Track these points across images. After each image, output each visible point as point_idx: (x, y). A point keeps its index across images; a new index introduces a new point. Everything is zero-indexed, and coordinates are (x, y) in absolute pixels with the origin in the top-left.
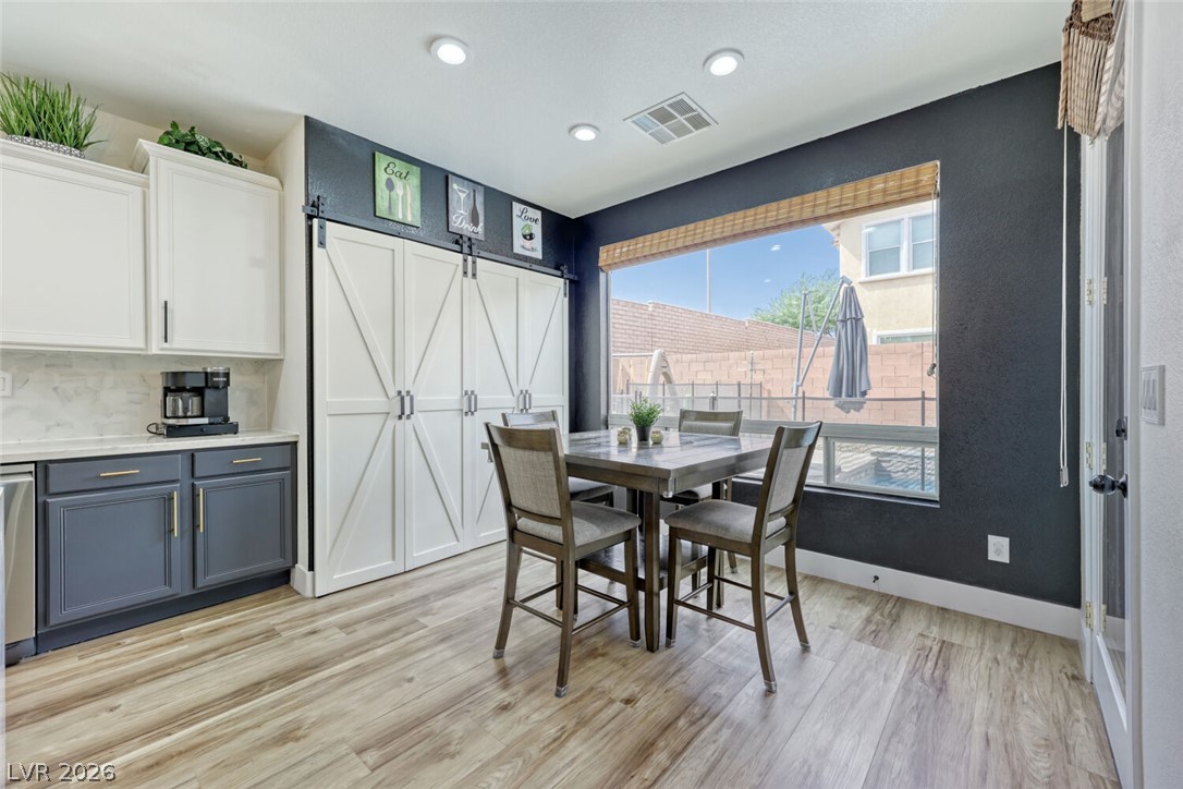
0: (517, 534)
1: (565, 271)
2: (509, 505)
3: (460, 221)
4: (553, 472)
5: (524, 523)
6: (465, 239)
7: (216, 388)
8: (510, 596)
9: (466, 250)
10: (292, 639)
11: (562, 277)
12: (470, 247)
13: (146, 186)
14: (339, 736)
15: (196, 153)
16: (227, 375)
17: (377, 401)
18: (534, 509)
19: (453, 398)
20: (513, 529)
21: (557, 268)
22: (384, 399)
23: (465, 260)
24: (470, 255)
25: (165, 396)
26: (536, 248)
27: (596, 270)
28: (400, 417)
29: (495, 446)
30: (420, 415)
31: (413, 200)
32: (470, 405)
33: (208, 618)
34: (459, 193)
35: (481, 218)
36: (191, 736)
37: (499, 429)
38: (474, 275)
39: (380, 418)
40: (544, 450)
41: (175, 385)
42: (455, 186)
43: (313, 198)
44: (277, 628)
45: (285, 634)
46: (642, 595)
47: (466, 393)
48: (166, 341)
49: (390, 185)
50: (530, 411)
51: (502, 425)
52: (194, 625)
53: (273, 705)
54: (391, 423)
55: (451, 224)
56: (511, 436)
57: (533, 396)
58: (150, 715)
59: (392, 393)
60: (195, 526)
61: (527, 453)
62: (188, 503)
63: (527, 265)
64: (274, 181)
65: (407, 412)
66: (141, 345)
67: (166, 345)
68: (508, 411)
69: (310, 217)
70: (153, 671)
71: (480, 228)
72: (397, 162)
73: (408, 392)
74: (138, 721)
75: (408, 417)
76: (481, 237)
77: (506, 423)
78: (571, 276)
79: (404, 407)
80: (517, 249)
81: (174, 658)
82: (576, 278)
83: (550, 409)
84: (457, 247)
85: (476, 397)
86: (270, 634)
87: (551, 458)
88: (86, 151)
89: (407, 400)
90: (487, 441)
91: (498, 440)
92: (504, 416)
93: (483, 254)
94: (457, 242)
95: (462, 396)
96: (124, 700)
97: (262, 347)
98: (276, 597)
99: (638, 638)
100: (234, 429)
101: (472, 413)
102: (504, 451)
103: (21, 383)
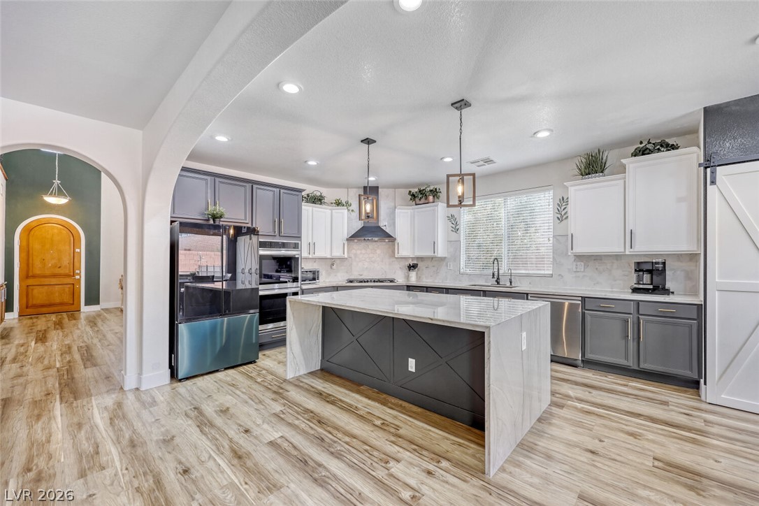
7: (659, 270)
10: (673, 411)
13: (625, 178)
14: (653, 449)
15: (649, 154)
16: (664, 263)
25: (635, 273)
33: (645, 384)
36: (604, 413)
41: (639, 268)
43: (708, 156)
44: (670, 403)
45: (670, 407)
48: (631, 248)
52: (636, 384)
53: (638, 424)
58: (598, 401)
60: (639, 338)
62: (636, 326)
66: (623, 250)
67: (632, 250)
69: (706, 168)
70: (608, 390)
74: (593, 400)
81: (619, 390)
86: (665, 403)
88: (606, 172)
96: (595, 392)
98: (685, 392)
100: (668, 293)
103: (586, 266)
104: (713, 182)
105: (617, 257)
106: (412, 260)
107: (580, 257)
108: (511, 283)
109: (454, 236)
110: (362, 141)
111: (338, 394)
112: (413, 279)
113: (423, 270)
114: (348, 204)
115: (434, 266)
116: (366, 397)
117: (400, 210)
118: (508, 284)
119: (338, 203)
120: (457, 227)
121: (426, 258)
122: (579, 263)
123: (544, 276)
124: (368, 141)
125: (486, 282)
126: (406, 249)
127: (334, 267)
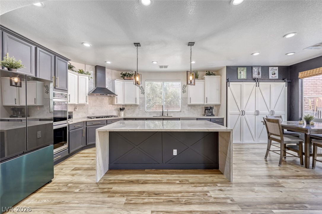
0: (270, 138)
1: (286, 80)
2: (268, 132)
3: (255, 75)
4: (278, 127)
5: (272, 136)
6: (256, 79)
7: (212, 109)
8: (268, 149)
9: (256, 81)
11: (285, 82)
12: (258, 80)
13: (204, 81)
16: (213, 107)
17: (238, 112)
18: (274, 133)
19: (253, 112)
20: (269, 137)
21: (283, 80)
22: (239, 112)
23: (256, 83)
24: (258, 82)
25: (205, 110)
26: (277, 76)
27: (298, 79)
28: (242, 115)
29: (265, 122)
30: (246, 115)
31: (245, 74)
32: (257, 113)
34: (255, 70)
35: (260, 73)
37: (266, 119)
38: (259, 86)
39: (238, 115)
40: (276, 123)
42: (254, 69)
43: (227, 78)
46: (304, 156)
47: (256, 111)
49: (240, 73)
50: (274, 115)
51: (266, 118)
54: (240, 116)
55: (253, 76)
56: (269, 120)
57: (275, 112)
59: (241, 111)
61: (272, 123)
63: (273, 81)
64: (220, 76)
65: (244, 114)
66: (203, 103)
67: (206, 103)
68: (267, 115)
69: (227, 82)
71: (260, 75)
72: (242, 68)
73: (244, 111)
75: (244, 115)
76: (260, 77)
77: (267, 118)
78: (288, 81)
79: (243, 113)
80: (270, 78)
82: (290, 81)
83: (279, 115)
84: (254, 81)
85: (259, 112)
87: (278, 124)
88: (198, 79)
89: (244, 112)
90: (263, 121)
91: (266, 120)
92: (266, 116)
93: (261, 81)
94: (254, 80)
95: (255, 111)
97: (218, 103)
99: (303, 165)
100: (214, 116)
101: (258, 115)
102: (267, 123)
103: (191, 108)
104: (229, 86)
105: (199, 105)
106: (123, 106)
107: (189, 106)
108: (167, 115)
109: (142, 95)
110: (134, 43)
111: (141, 178)
112: (122, 115)
113: (126, 111)
114: (88, 73)
115: (132, 109)
116: (156, 174)
117: (117, 81)
118: (166, 115)
119: (81, 72)
120: (144, 92)
121: (128, 105)
122: (189, 107)
123: (178, 112)
124: (137, 45)
125: (157, 115)
126: (120, 101)
127: (77, 110)
